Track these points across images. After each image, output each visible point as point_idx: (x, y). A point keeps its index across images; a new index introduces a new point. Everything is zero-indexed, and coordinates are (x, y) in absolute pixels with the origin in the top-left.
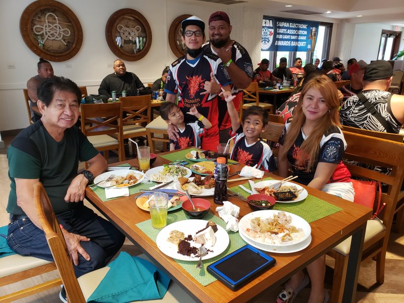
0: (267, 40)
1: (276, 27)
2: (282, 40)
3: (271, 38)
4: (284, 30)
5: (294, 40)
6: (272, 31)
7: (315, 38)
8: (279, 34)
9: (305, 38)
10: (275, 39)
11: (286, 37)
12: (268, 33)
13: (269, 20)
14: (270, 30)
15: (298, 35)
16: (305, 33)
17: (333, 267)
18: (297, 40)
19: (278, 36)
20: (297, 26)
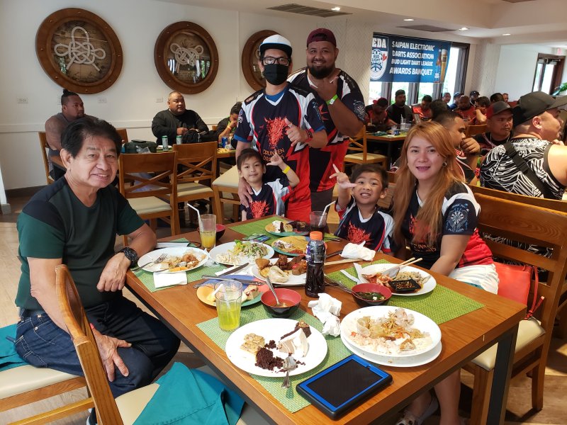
0: (378, 66)
1: (391, 49)
2: (399, 66)
3: (384, 64)
4: (402, 52)
5: (416, 67)
6: (386, 53)
7: (444, 64)
8: (396, 58)
9: (431, 64)
10: (390, 65)
11: (405, 62)
12: (380, 56)
13: (382, 39)
14: (383, 52)
15: (422, 60)
16: (432, 56)
17: (471, 386)
18: (420, 67)
19: (393, 61)
20: (420, 47)
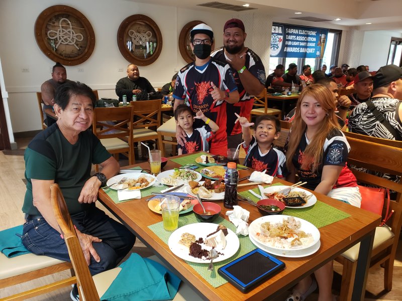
0: (276, 46)
1: (285, 34)
2: (291, 46)
3: (280, 44)
4: (293, 36)
5: (303, 47)
6: (282, 37)
7: (323, 45)
8: (288, 40)
9: (314, 45)
10: (284, 46)
11: (295, 44)
12: (278, 39)
13: (279, 26)
14: (279, 36)
15: (307, 42)
16: (314, 39)
17: (341, 273)
18: (306, 47)
19: (287, 43)
20: (306, 32)
